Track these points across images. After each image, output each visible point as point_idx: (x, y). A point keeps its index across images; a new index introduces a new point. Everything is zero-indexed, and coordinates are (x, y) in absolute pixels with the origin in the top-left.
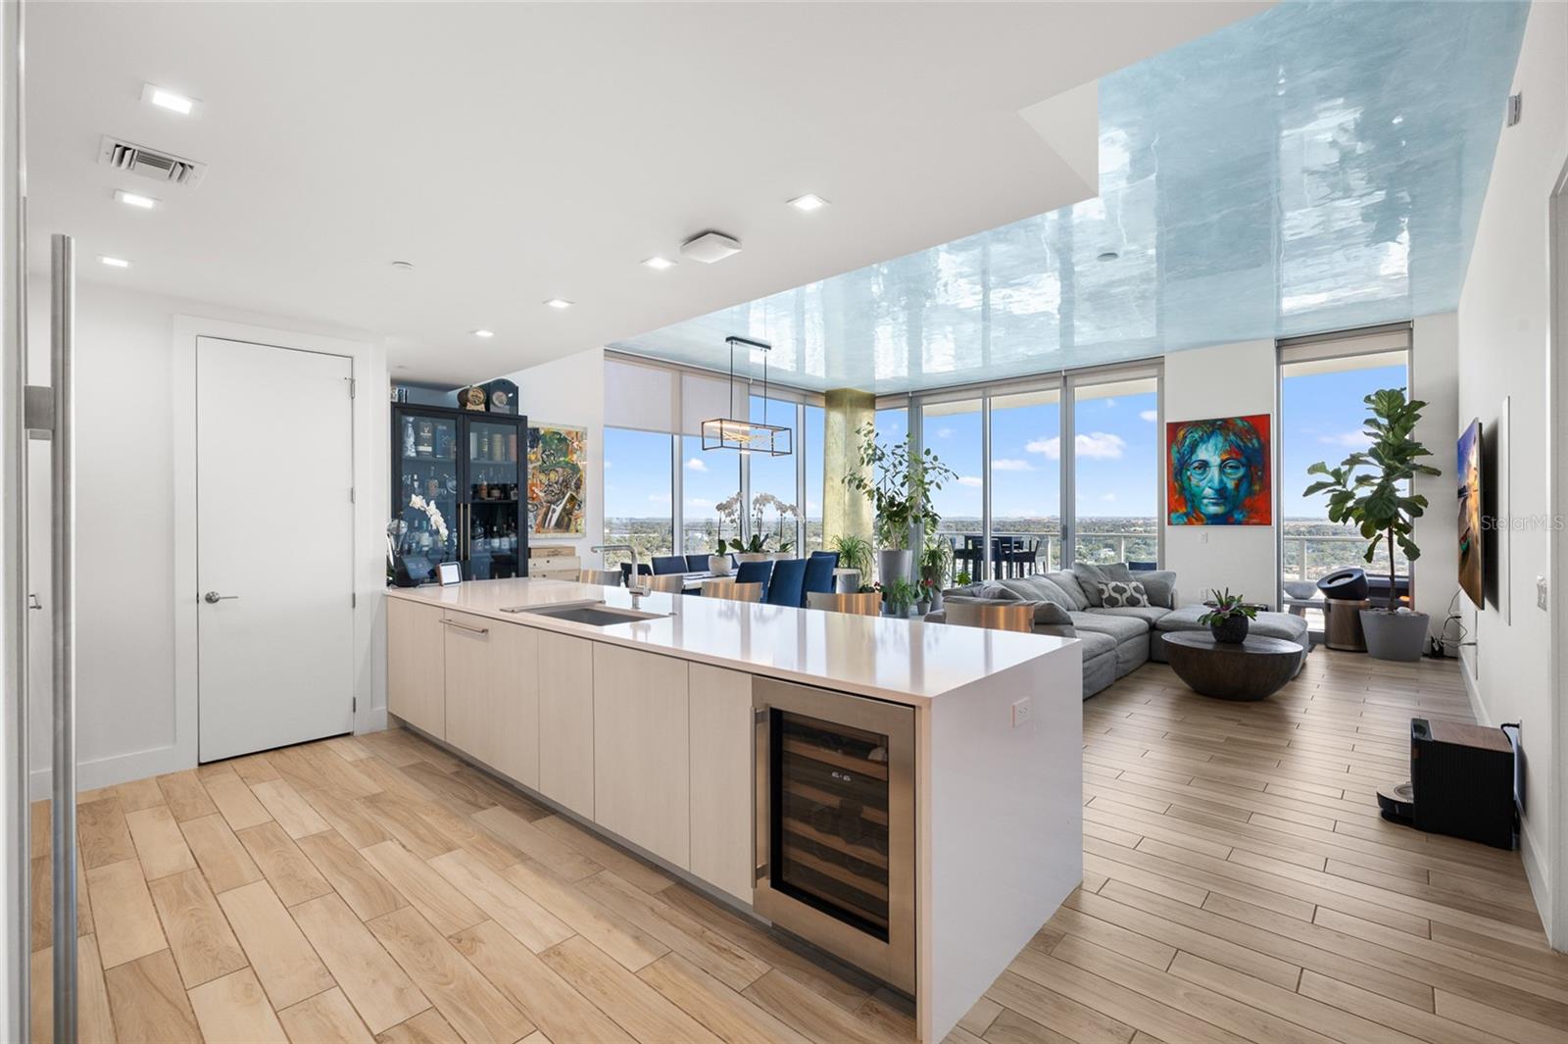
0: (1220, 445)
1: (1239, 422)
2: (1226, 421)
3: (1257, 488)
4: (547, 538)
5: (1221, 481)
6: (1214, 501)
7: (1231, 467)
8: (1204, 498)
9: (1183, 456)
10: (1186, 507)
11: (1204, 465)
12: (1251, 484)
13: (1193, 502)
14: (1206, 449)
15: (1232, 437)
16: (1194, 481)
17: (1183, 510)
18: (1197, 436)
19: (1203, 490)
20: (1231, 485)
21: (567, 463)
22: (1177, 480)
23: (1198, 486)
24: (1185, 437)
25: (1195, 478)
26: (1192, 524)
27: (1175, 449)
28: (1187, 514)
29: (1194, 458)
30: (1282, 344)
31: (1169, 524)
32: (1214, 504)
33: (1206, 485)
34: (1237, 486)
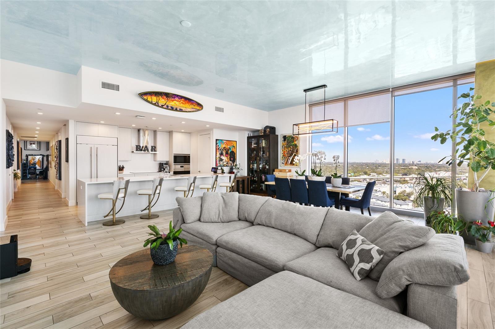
4: (288, 167)
21: (293, 145)
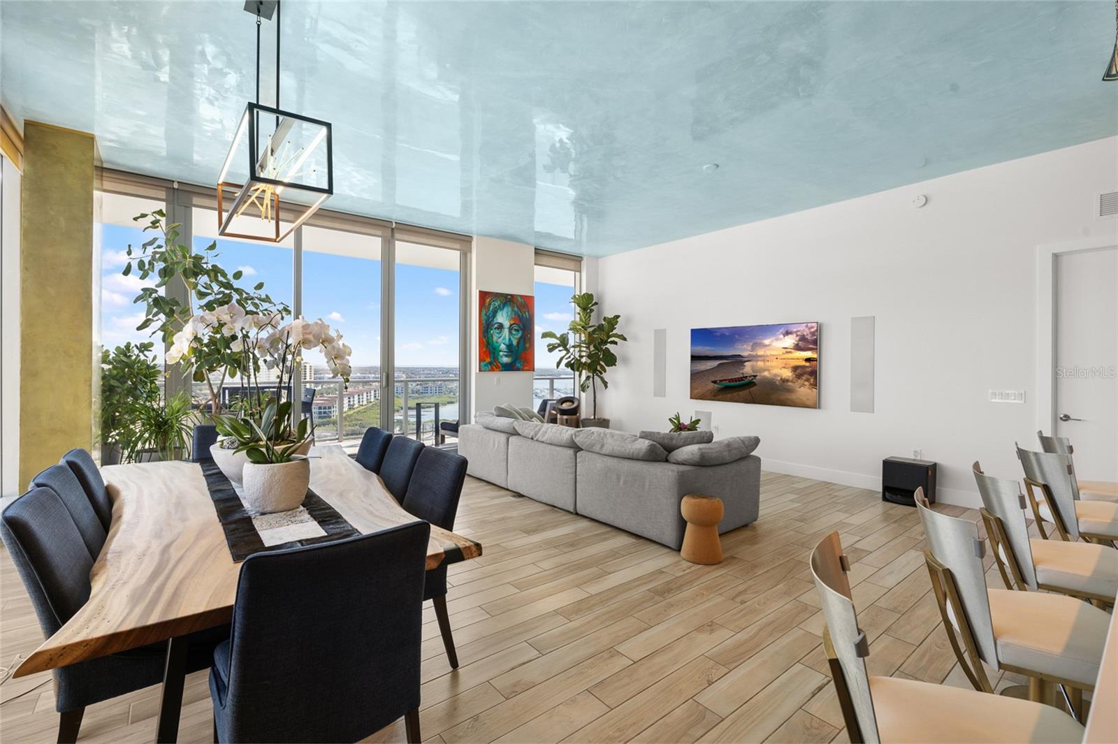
0: (509, 313)
1: (519, 299)
2: (512, 295)
3: (527, 345)
5: (510, 339)
6: (505, 353)
7: (515, 330)
8: (501, 351)
9: (489, 318)
10: (490, 357)
11: (501, 327)
12: (525, 343)
13: (494, 353)
14: (502, 315)
15: (516, 309)
16: (495, 338)
17: (488, 360)
18: (497, 304)
19: (500, 345)
20: (515, 343)
22: (485, 337)
23: (497, 342)
24: (490, 304)
25: (495, 336)
26: (494, 371)
27: (484, 312)
28: (490, 363)
29: (495, 321)
30: (538, 252)
31: (480, 370)
32: (506, 356)
33: (502, 340)
34: (518, 343)
